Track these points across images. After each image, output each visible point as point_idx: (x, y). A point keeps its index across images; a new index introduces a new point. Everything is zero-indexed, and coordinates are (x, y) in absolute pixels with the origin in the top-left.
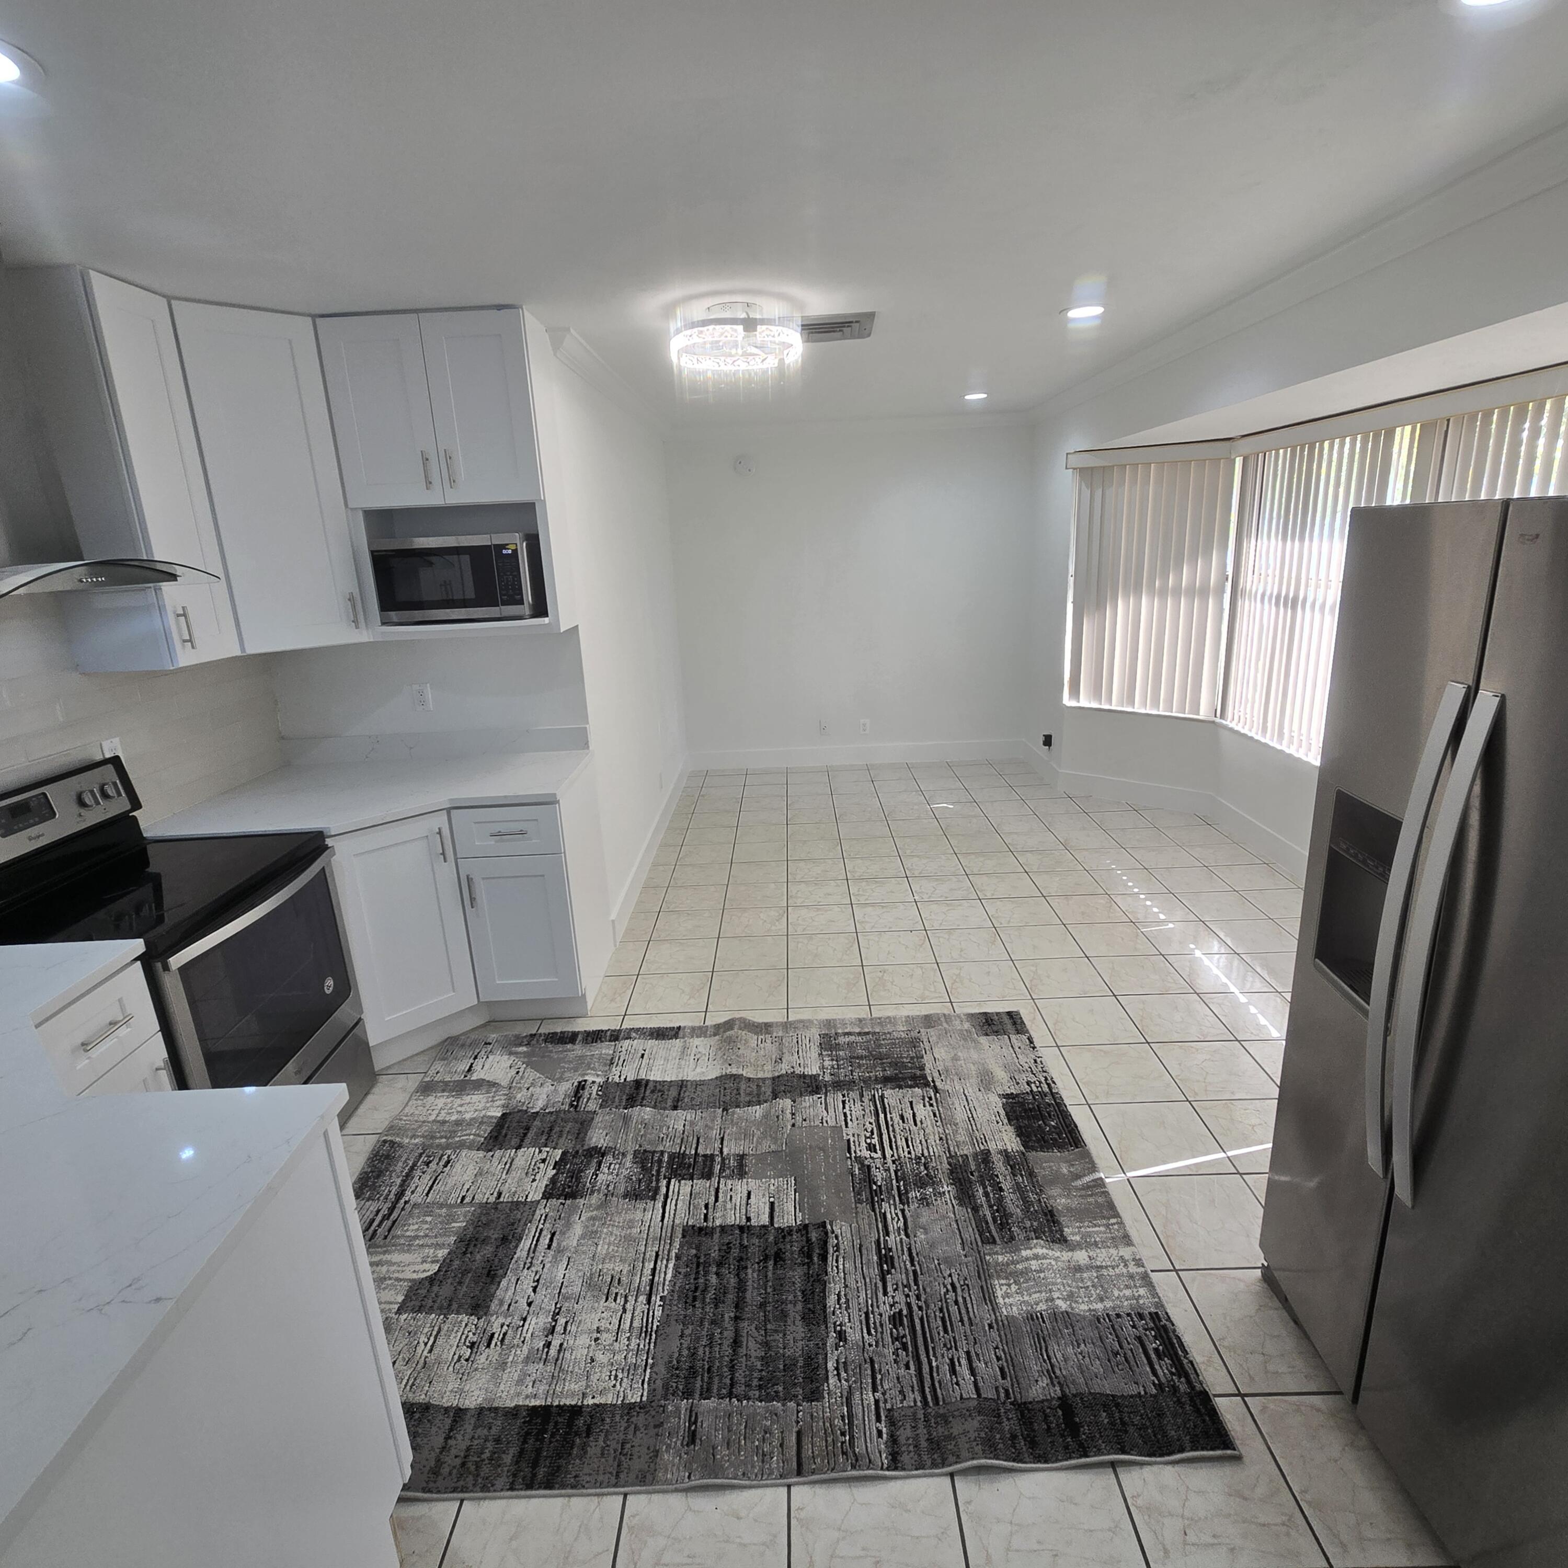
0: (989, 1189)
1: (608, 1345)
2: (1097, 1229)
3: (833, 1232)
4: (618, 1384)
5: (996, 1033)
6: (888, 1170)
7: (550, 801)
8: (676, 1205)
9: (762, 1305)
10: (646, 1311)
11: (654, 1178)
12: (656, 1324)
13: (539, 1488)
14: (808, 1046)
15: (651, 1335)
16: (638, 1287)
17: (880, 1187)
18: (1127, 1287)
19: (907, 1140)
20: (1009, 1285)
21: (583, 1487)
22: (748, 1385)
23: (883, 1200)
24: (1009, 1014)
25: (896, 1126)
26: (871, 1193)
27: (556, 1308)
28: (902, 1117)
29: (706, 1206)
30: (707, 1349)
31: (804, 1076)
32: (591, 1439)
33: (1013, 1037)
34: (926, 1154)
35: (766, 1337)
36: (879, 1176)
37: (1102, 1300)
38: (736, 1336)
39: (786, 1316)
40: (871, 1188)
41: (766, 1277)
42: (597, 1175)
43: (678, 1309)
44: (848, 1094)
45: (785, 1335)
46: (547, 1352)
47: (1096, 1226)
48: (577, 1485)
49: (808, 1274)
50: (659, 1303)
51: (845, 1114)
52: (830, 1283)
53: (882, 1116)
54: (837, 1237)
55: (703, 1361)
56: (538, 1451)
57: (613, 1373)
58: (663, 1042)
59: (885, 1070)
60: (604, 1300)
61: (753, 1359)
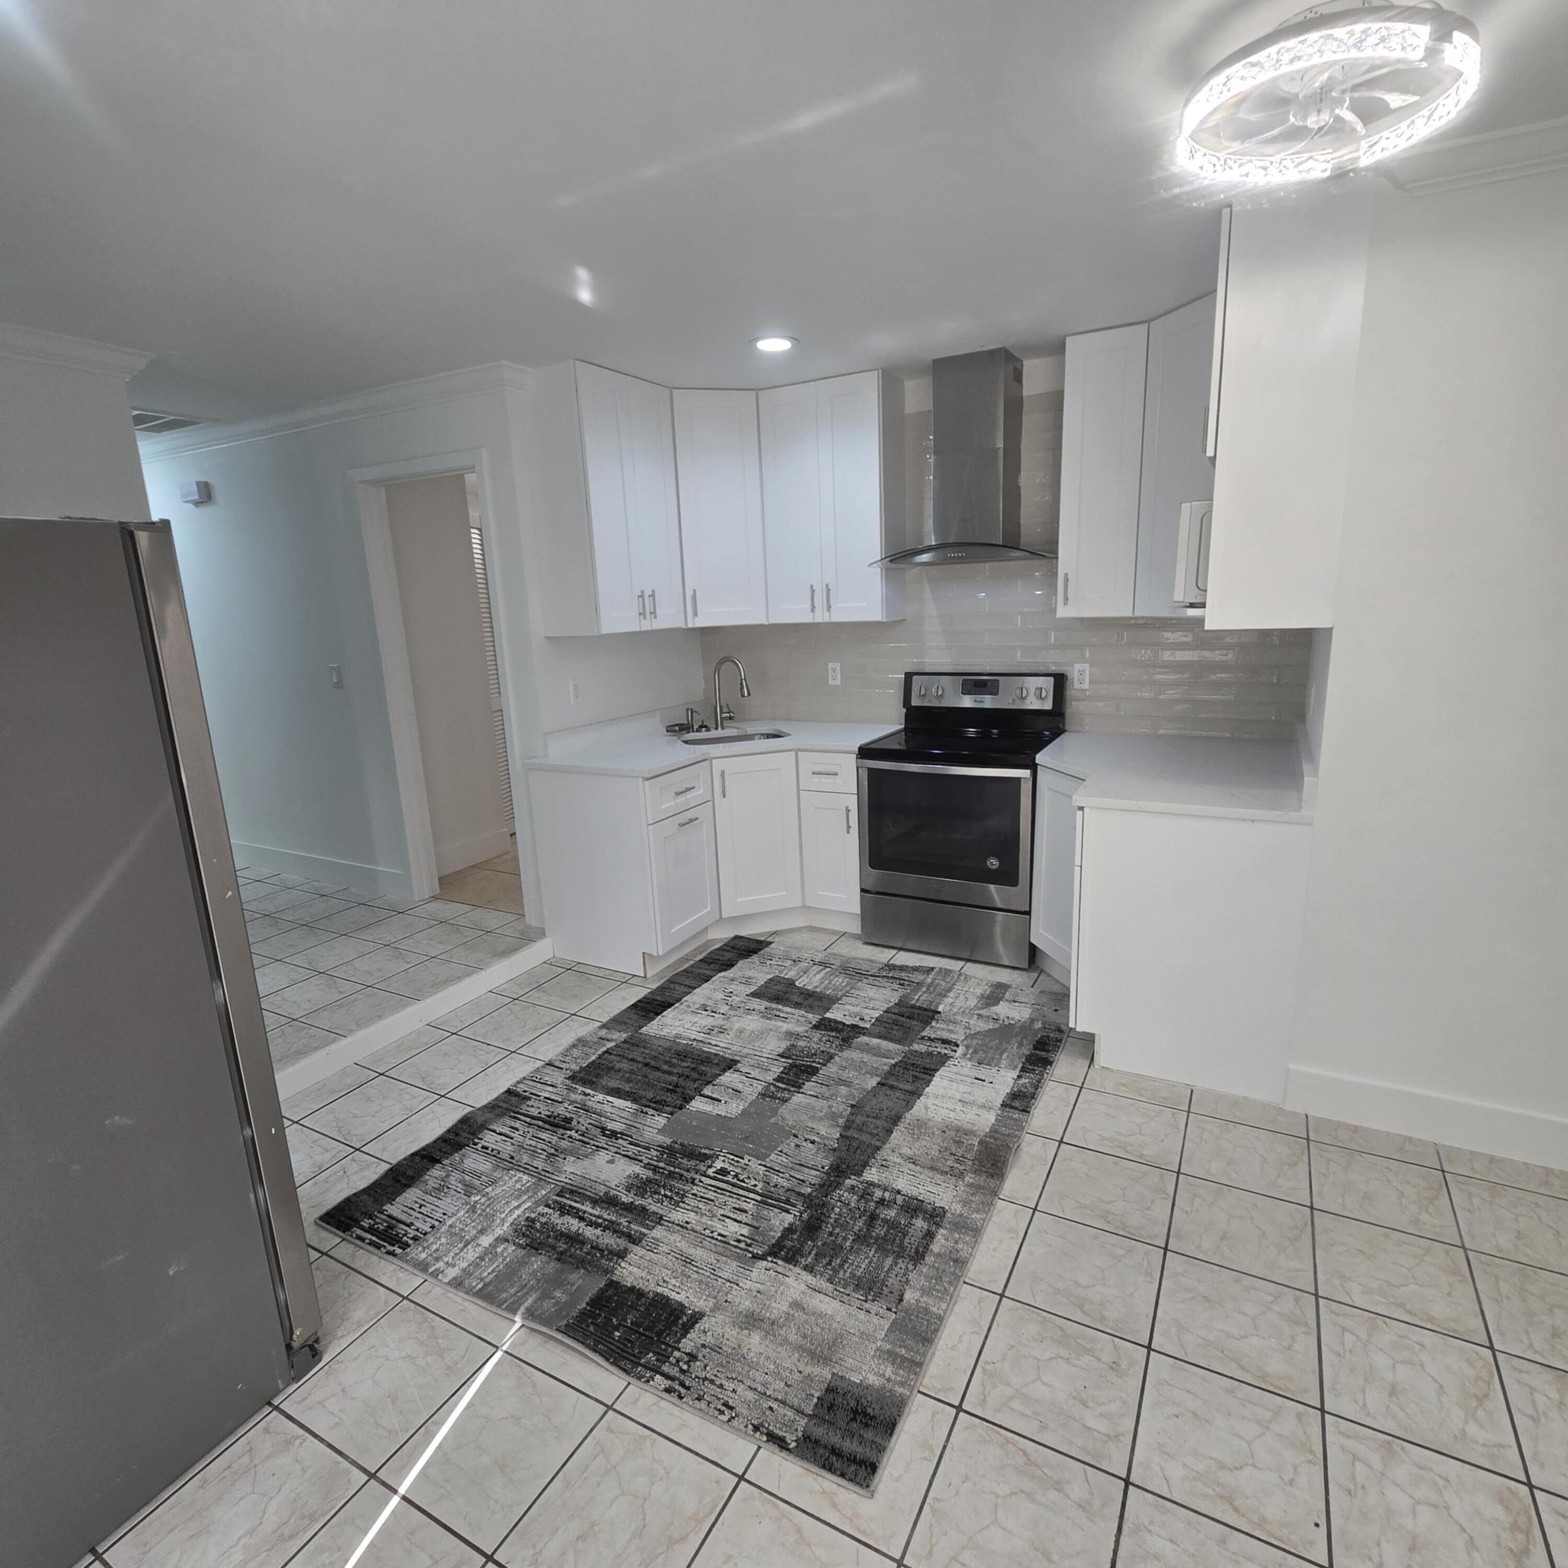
1: (685, 1026)
2: (489, 1271)
4: (659, 1026)
6: (689, 1172)
8: (764, 1062)
9: (645, 1077)
11: (800, 1058)
17: (677, 1160)
18: (437, 1250)
20: (522, 1186)
22: (605, 1060)
23: (662, 1155)
25: (733, 1200)
26: (676, 1153)
28: (742, 1210)
30: (642, 1052)
31: (866, 1167)
32: (640, 1017)
34: (682, 1205)
35: (624, 1072)
36: (687, 1163)
37: (450, 1226)
38: (636, 1061)
39: (627, 1083)
40: (682, 1155)
41: (663, 1083)
43: (680, 1049)
44: (812, 1188)
45: (617, 1080)
47: (493, 1271)
49: (644, 1099)
50: (692, 1044)
51: (782, 1173)
53: (758, 1198)
54: (653, 1115)
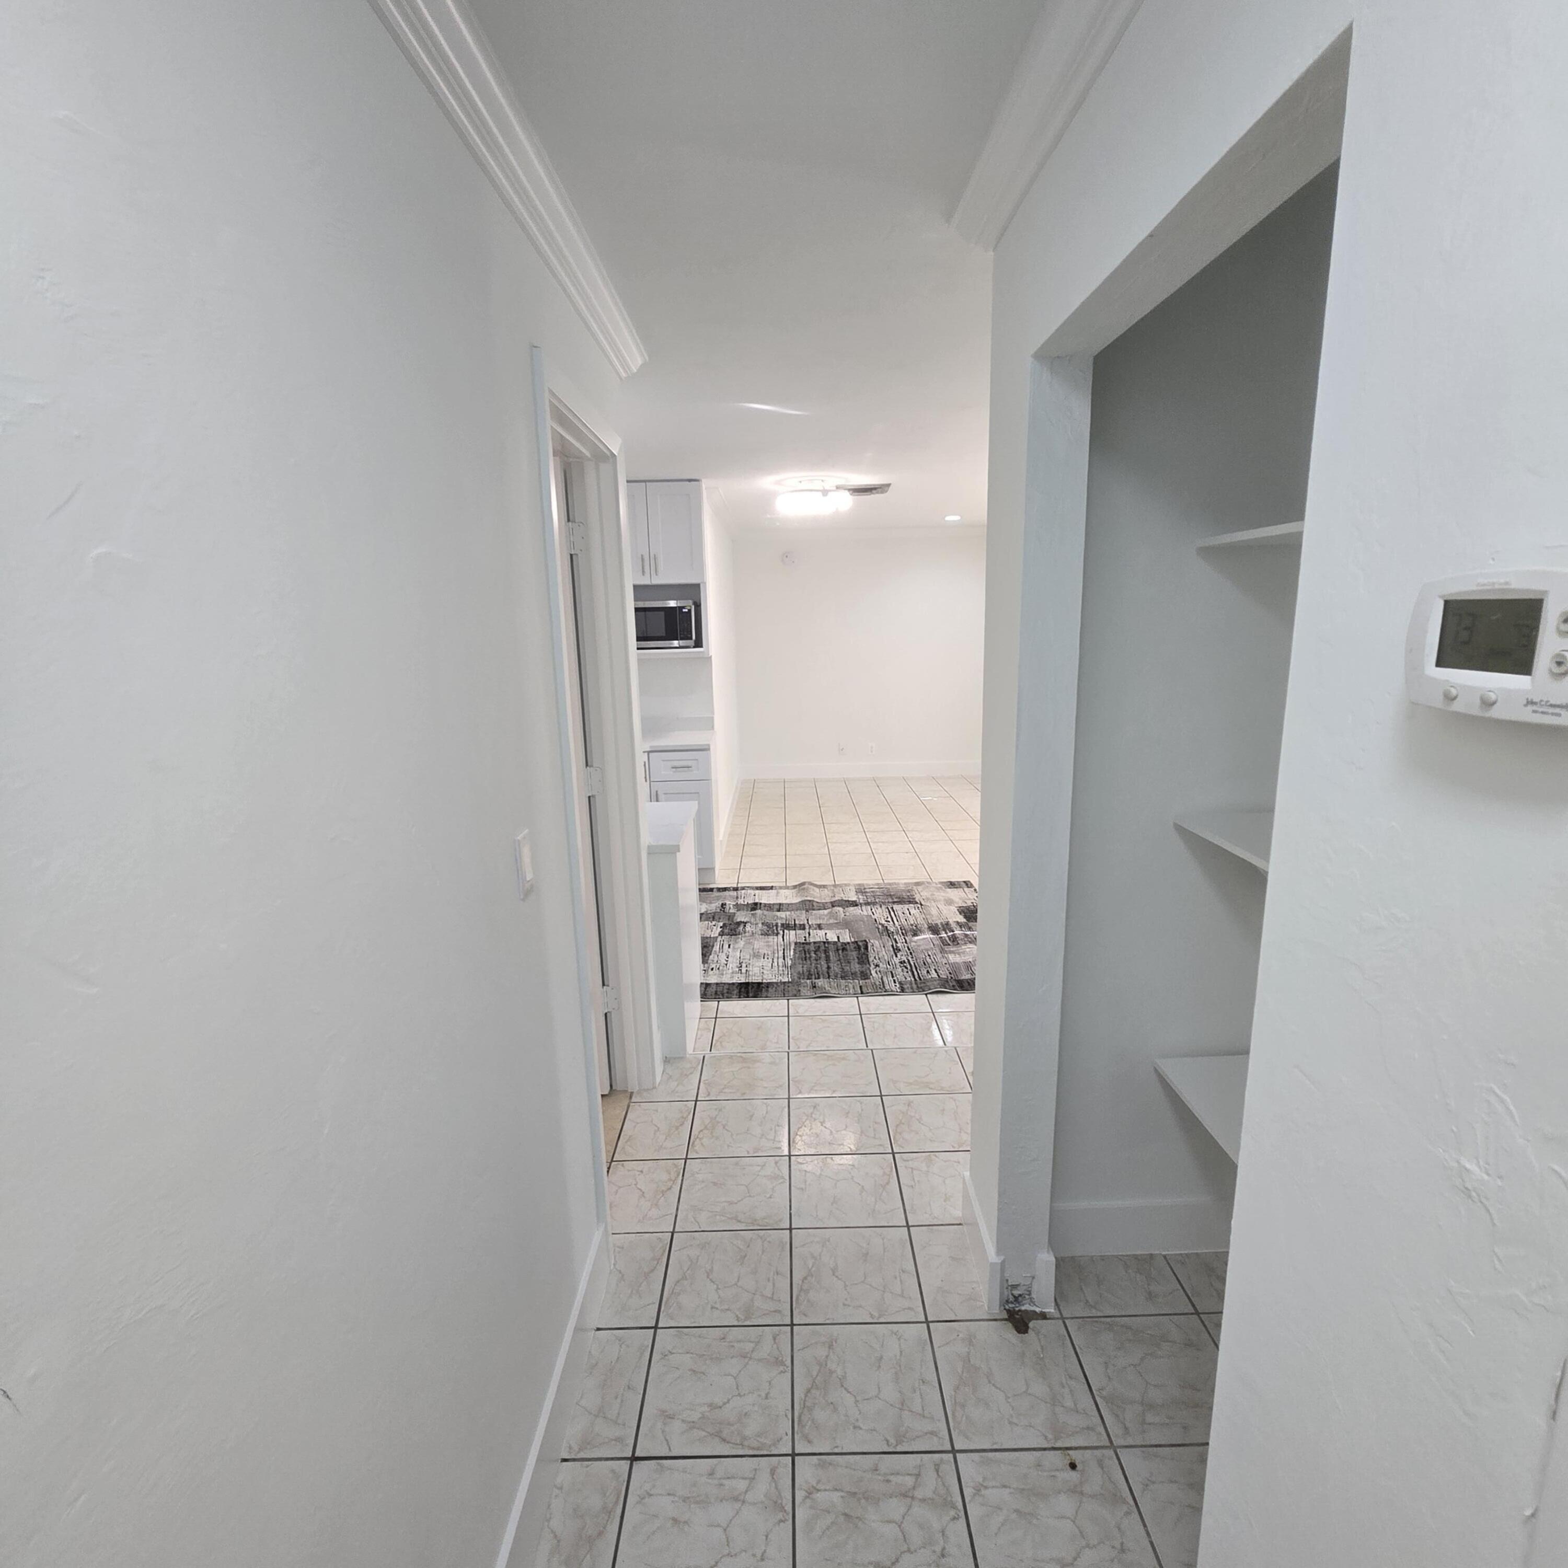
3: (870, 942)
5: (956, 887)
7: (705, 749)
10: (784, 962)
12: (789, 965)
14: (849, 892)
16: (778, 957)
19: (906, 920)
20: (955, 955)
21: (769, 998)
22: (836, 977)
24: (965, 882)
27: (740, 962)
29: (805, 937)
32: (769, 989)
33: (966, 889)
42: (745, 929)
46: (741, 971)
48: (766, 998)
52: (870, 954)
55: (815, 972)
56: (747, 991)
57: (774, 975)
59: (894, 899)
60: (763, 959)
61: (837, 971)
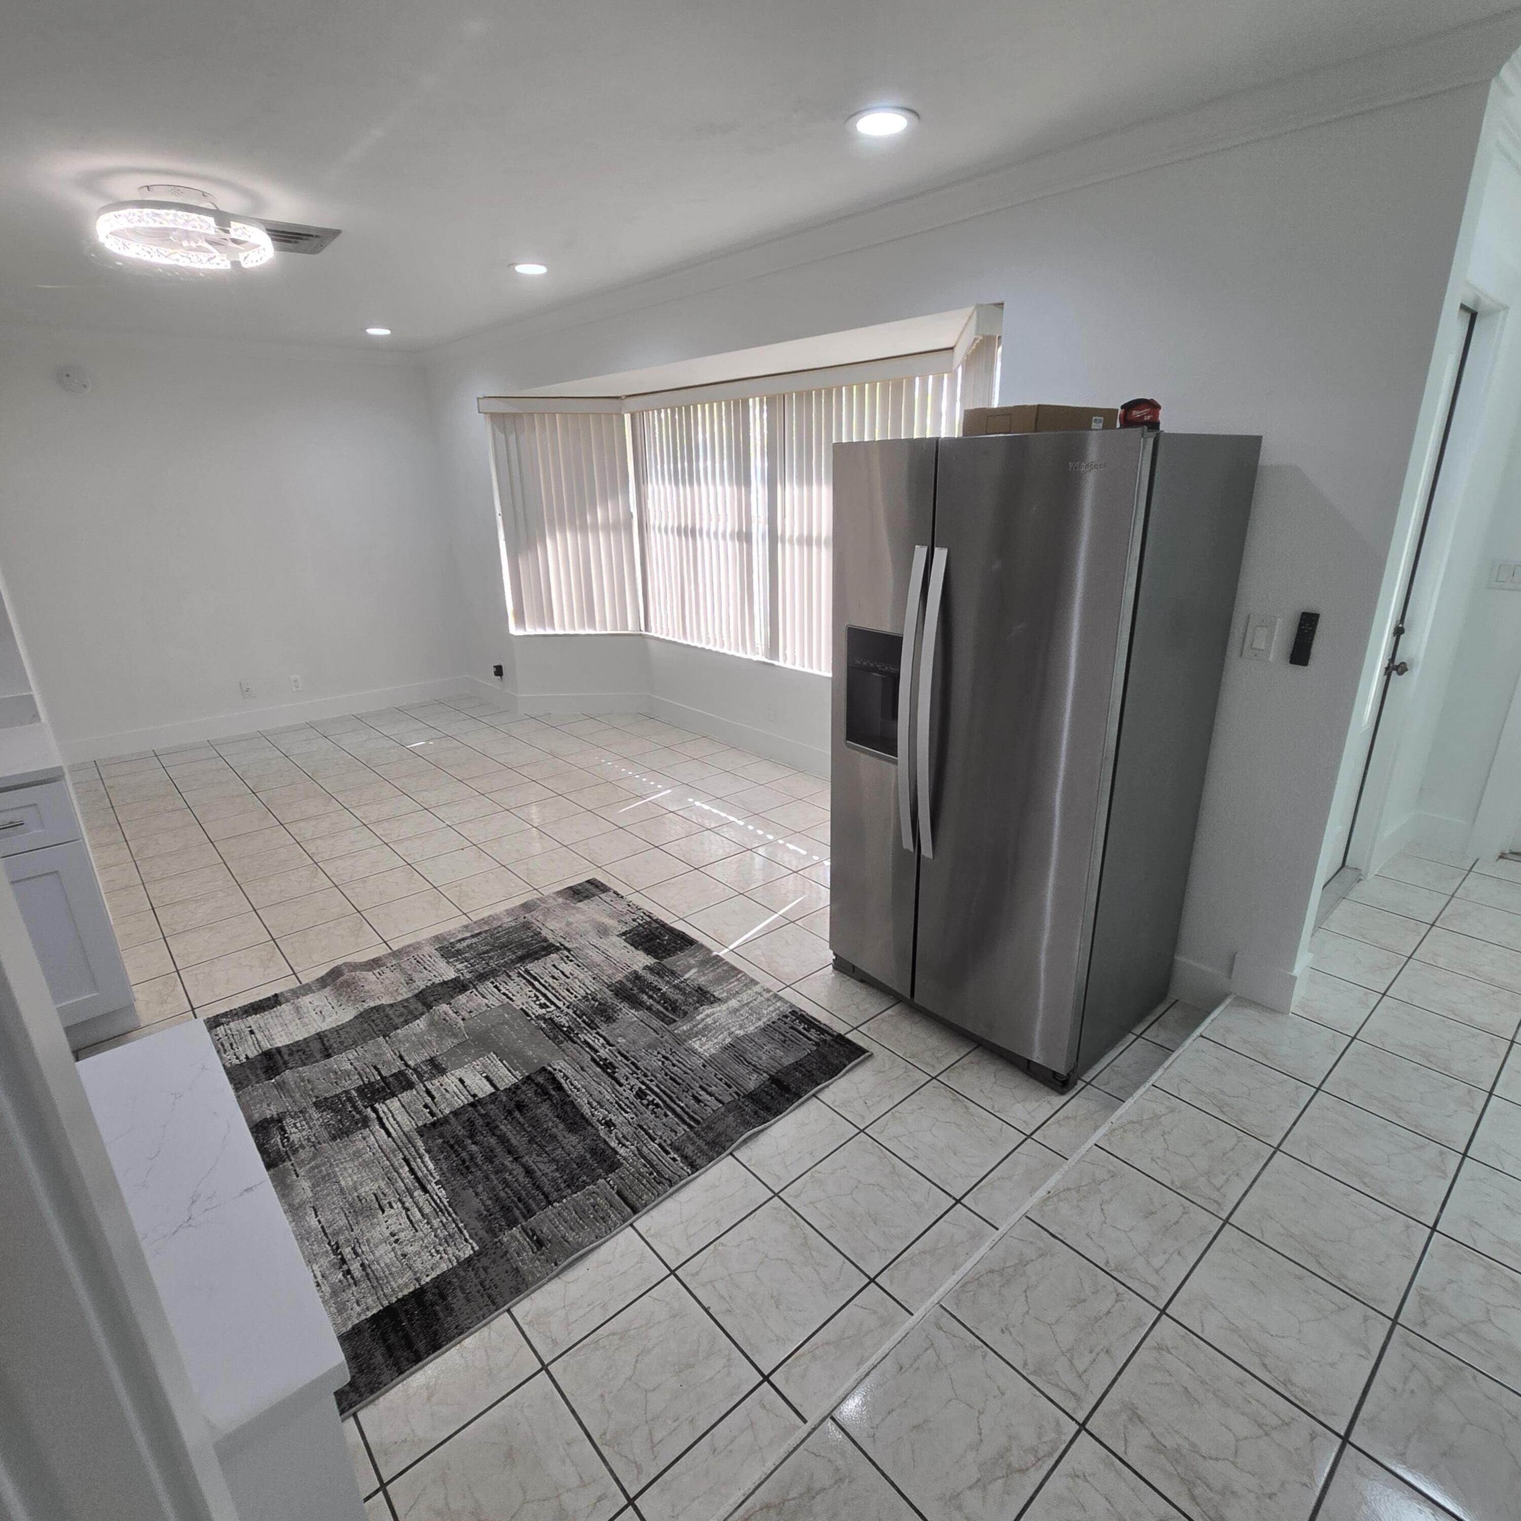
0: (651, 993)
1: (412, 1238)
2: (733, 985)
3: (555, 1070)
4: (444, 1255)
5: (587, 897)
6: (567, 1014)
7: (52, 778)
8: (395, 1119)
9: (531, 1141)
10: (429, 1198)
11: (354, 1113)
12: (445, 1201)
13: (429, 1355)
14: (432, 961)
15: (447, 1210)
16: (406, 1188)
17: (569, 1027)
18: (769, 1006)
19: (568, 990)
20: (700, 1039)
21: (470, 1328)
22: (559, 1190)
23: (577, 1034)
24: (588, 882)
25: (555, 986)
26: (565, 1034)
27: (332, 1246)
28: (553, 977)
29: (426, 1106)
30: (507, 1189)
31: (445, 983)
32: (450, 1299)
33: (602, 896)
34: (589, 992)
35: (549, 1156)
36: (563, 1020)
37: (760, 1020)
38: (525, 1168)
39: (555, 1137)
40: (562, 1031)
41: (519, 1123)
42: (288, 1138)
43: (458, 1182)
44: (496, 980)
45: (563, 1148)
46: (352, 1278)
47: (730, 984)
48: (461, 1331)
49: (553, 1103)
50: (436, 1187)
51: (504, 994)
52: (576, 1100)
53: (536, 983)
54: (560, 1071)
55: (509, 1198)
56: (407, 1337)
57: (433, 1251)
58: (266, 1013)
59: (516, 953)
60: (381, 1213)
61: (550, 1174)
